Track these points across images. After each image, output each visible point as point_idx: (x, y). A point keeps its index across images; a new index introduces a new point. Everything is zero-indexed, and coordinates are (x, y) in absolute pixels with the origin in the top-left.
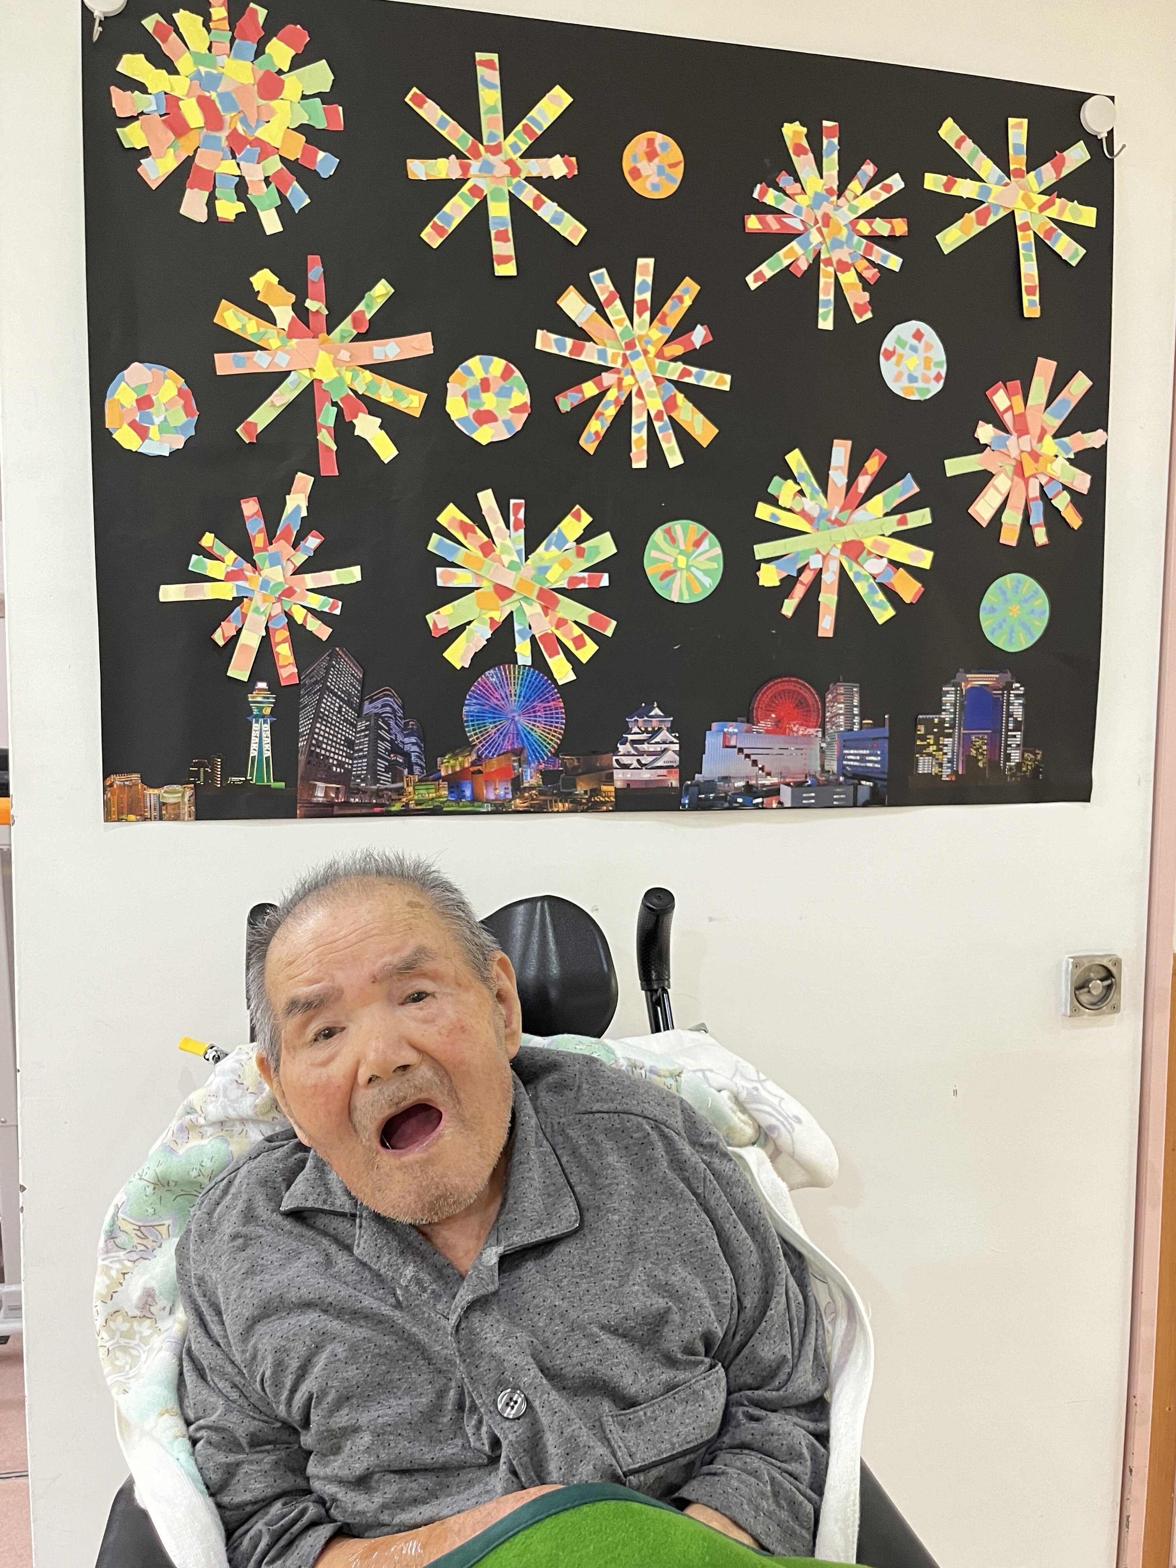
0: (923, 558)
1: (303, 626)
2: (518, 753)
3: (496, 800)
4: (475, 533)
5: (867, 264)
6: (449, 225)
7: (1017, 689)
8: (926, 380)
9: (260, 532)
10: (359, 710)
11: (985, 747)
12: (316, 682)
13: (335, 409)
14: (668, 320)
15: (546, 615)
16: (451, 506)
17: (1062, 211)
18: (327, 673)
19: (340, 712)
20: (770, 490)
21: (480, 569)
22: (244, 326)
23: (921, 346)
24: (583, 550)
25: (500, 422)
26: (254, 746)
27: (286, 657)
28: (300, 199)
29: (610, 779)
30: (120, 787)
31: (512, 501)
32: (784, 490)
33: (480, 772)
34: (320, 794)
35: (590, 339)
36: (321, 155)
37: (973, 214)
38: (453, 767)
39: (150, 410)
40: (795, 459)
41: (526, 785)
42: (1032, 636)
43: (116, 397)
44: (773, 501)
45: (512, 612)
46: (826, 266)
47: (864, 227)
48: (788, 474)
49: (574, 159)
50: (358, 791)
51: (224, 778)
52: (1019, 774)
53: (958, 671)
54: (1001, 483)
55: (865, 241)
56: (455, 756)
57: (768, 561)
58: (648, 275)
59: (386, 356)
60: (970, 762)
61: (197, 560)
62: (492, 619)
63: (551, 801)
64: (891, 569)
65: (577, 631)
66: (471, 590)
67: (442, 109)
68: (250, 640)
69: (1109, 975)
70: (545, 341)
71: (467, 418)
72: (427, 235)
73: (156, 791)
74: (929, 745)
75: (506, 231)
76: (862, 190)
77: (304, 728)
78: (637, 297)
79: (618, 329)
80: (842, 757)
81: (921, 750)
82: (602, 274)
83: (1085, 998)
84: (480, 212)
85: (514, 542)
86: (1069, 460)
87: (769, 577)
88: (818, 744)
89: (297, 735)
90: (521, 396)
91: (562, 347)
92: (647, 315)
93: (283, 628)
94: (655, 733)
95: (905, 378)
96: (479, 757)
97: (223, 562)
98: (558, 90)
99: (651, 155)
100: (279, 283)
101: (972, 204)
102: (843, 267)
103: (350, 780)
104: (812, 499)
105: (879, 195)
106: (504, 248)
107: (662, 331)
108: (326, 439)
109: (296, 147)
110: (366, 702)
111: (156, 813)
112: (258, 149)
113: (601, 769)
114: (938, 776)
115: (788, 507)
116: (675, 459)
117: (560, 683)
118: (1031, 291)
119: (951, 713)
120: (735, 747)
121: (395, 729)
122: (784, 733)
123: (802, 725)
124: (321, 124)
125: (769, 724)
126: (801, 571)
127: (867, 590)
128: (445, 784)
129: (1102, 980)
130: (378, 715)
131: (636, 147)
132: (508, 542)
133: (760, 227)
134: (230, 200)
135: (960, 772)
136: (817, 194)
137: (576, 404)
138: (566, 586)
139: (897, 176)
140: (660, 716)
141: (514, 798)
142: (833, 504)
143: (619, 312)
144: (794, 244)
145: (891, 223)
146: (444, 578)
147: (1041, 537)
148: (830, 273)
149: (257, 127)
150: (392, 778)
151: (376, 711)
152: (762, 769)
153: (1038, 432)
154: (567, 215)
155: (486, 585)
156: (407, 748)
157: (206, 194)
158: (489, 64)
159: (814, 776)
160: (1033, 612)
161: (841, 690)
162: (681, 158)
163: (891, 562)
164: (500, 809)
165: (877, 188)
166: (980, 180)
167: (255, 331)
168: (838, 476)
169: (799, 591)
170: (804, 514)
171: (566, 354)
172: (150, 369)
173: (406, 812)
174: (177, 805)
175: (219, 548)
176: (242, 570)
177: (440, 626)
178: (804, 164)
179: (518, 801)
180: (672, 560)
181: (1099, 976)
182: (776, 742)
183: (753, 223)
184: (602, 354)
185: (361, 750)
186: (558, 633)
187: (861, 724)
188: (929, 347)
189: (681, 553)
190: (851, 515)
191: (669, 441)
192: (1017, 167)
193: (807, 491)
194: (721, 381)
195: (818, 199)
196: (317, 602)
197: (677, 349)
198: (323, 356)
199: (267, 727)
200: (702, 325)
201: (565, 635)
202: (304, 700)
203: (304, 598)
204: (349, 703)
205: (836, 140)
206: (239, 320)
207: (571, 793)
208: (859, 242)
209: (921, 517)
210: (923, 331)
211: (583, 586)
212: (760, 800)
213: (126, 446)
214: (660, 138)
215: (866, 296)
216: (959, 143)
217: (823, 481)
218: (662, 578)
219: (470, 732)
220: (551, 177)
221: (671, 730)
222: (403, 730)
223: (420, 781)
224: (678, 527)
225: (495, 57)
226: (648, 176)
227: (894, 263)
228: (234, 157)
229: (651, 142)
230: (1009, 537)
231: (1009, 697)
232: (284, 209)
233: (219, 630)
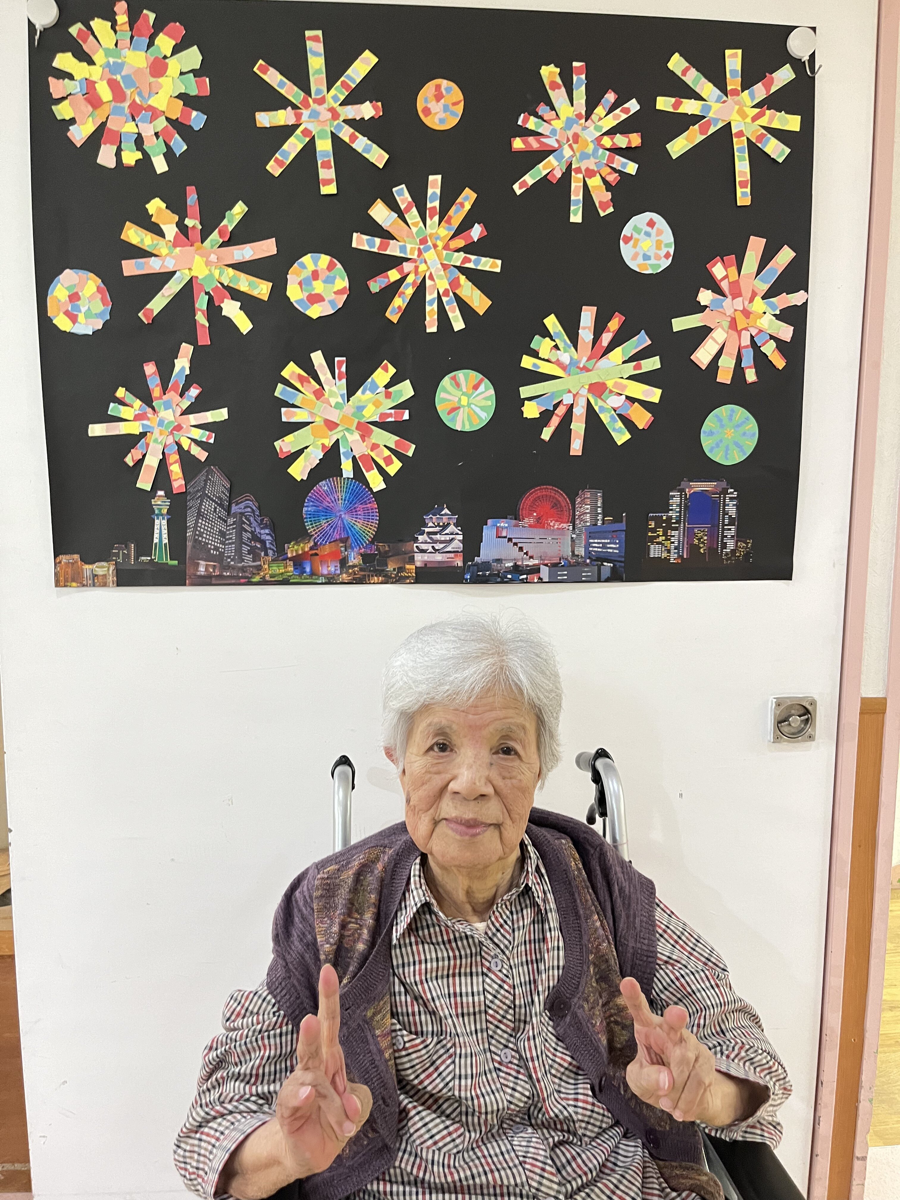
0: (654, 394)
1: (188, 452)
2: (344, 541)
3: (329, 574)
4: (310, 382)
5: (609, 170)
6: (287, 159)
7: (732, 493)
8: (657, 257)
9: (157, 386)
10: (228, 510)
11: (706, 538)
12: (198, 491)
13: (207, 297)
14: (452, 221)
15: (364, 441)
16: (292, 363)
17: (771, 120)
18: (206, 484)
19: (215, 511)
20: (532, 346)
21: (314, 409)
22: (142, 240)
23: (653, 232)
24: (391, 393)
25: (326, 301)
26: (156, 535)
27: (177, 473)
28: (180, 146)
29: (412, 560)
30: (66, 563)
31: (337, 359)
32: (543, 346)
33: (316, 554)
34: (202, 570)
35: (393, 238)
36: (194, 113)
37: (697, 126)
38: (296, 551)
39: (79, 303)
40: (551, 322)
41: (351, 564)
42: (744, 454)
43: (55, 294)
44: (535, 354)
45: (338, 440)
46: (576, 173)
47: (607, 142)
48: (546, 333)
49: (379, 104)
50: (228, 567)
51: (137, 558)
52: (733, 558)
53: (683, 480)
54: (719, 336)
55: (608, 153)
56: (297, 543)
57: (530, 399)
58: (437, 188)
59: (243, 258)
60: (693, 549)
61: (113, 407)
62: (323, 445)
63: (369, 576)
64: (628, 403)
65: (387, 453)
66: (308, 424)
67: (281, 74)
68: (152, 461)
69: (807, 712)
70: (359, 241)
71: (302, 300)
72: (271, 167)
73: (91, 566)
74: (658, 536)
75: (329, 161)
76: (605, 113)
77: (190, 522)
78: (429, 205)
79: (414, 230)
80: (588, 545)
81: (652, 540)
82: (402, 189)
83: (786, 729)
84: (310, 149)
85: (339, 388)
86: (774, 315)
87: (531, 411)
88: (569, 535)
89: (186, 528)
90: (342, 282)
91: (372, 245)
92: (436, 218)
93: (175, 453)
94: (445, 527)
95: (640, 258)
96: (316, 544)
97: (132, 407)
98: (367, 54)
99: (439, 97)
100: (167, 207)
101: (695, 119)
102: (590, 173)
103: (222, 560)
104: (565, 351)
105: (620, 115)
106: (327, 174)
107: (449, 229)
108: (201, 319)
109: (177, 110)
110: (234, 505)
111: (90, 582)
112: (151, 113)
113: (405, 553)
114: (667, 560)
115: (546, 358)
116: (458, 324)
117: (375, 490)
118: (743, 185)
119: (677, 512)
120: (505, 537)
121: (255, 524)
122: (543, 527)
123: (557, 521)
124: (194, 91)
125: (532, 521)
126: (556, 406)
127: (609, 420)
128: (291, 563)
129: (800, 716)
130: (242, 514)
131: (428, 91)
132: (334, 389)
133: (523, 146)
134: (131, 151)
135: (685, 557)
136: (568, 119)
137: (383, 286)
138: (378, 420)
139: (634, 101)
140: (448, 515)
141: (341, 573)
142: (583, 356)
143: (415, 216)
144: (551, 158)
145: (628, 137)
146: (287, 415)
147: (751, 376)
148: (579, 179)
149: (149, 97)
150: (253, 558)
151: (240, 511)
152: (526, 553)
153: (749, 295)
154: (374, 146)
155: (317, 419)
156: (263, 537)
157: (115, 148)
158: (315, 39)
159: (566, 559)
160: (744, 434)
161: (588, 495)
162: (462, 97)
163: (627, 397)
164: (331, 581)
165: (617, 111)
166: (702, 99)
167: (150, 243)
168: (586, 334)
169: (555, 421)
170: (558, 363)
171: (375, 250)
172: (77, 273)
173: (264, 582)
174: (104, 576)
175: (129, 398)
176: (145, 413)
177: (284, 450)
178: (558, 96)
179: (344, 575)
180: (457, 399)
181: (799, 713)
182: (537, 534)
183: (518, 144)
184: (403, 249)
185: (231, 539)
186: (373, 454)
187: (603, 520)
188: (660, 233)
189: (464, 394)
190: (596, 362)
191: (454, 312)
192: (734, 87)
193: (561, 346)
194: (494, 265)
195: (569, 123)
196: (197, 434)
197: (460, 243)
198: (197, 258)
199: (164, 522)
200: (479, 223)
201: (377, 456)
202: (190, 504)
203: (189, 431)
204: (221, 505)
205: (583, 77)
206: (139, 236)
207: (383, 570)
208: (603, 155)
209: (653, 364)
210: (655, 220)
211: (390, 419)
212: (525, 576)
213: (62, 328)
214: (445, 83)
215: (609, 195)
216: (684, 72)
217: (574, 339)
218: (449, 413)
219: (308, 526)
220: (363, 119)
221: (456, 525)
222: (259, 525)
223: (272, 560)
224: (461, 375)
225: (319, 33)
226: (436, 114)
227: (632, 168)
228: (134, 120)
229: (438, 87)
230: (725, 376)
231: (724, 499)
232: (169, 155)
233: (130, 455)
